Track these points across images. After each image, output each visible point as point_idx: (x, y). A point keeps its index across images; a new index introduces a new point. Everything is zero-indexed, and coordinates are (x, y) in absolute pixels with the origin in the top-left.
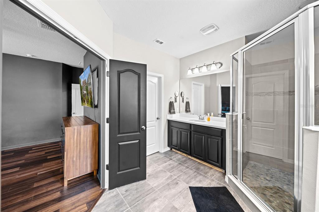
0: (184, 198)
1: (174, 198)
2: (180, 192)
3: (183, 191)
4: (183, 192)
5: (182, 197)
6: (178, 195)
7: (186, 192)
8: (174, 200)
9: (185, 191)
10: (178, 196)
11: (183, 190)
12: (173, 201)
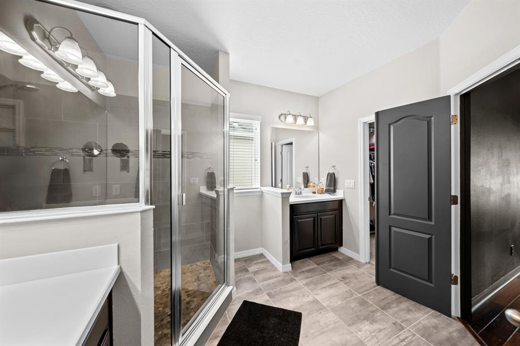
0: (319, 322)
1: (336, 325)
2: (322, 333)
3: (317, 334)
4: (318, 332)
5: (321, 324)
6: (327, 329)
7: (312, 331)
8: (335, 323)
9: (312, 334)
10: (327, 327)
11: (317, 336)
12: (338, 322)
